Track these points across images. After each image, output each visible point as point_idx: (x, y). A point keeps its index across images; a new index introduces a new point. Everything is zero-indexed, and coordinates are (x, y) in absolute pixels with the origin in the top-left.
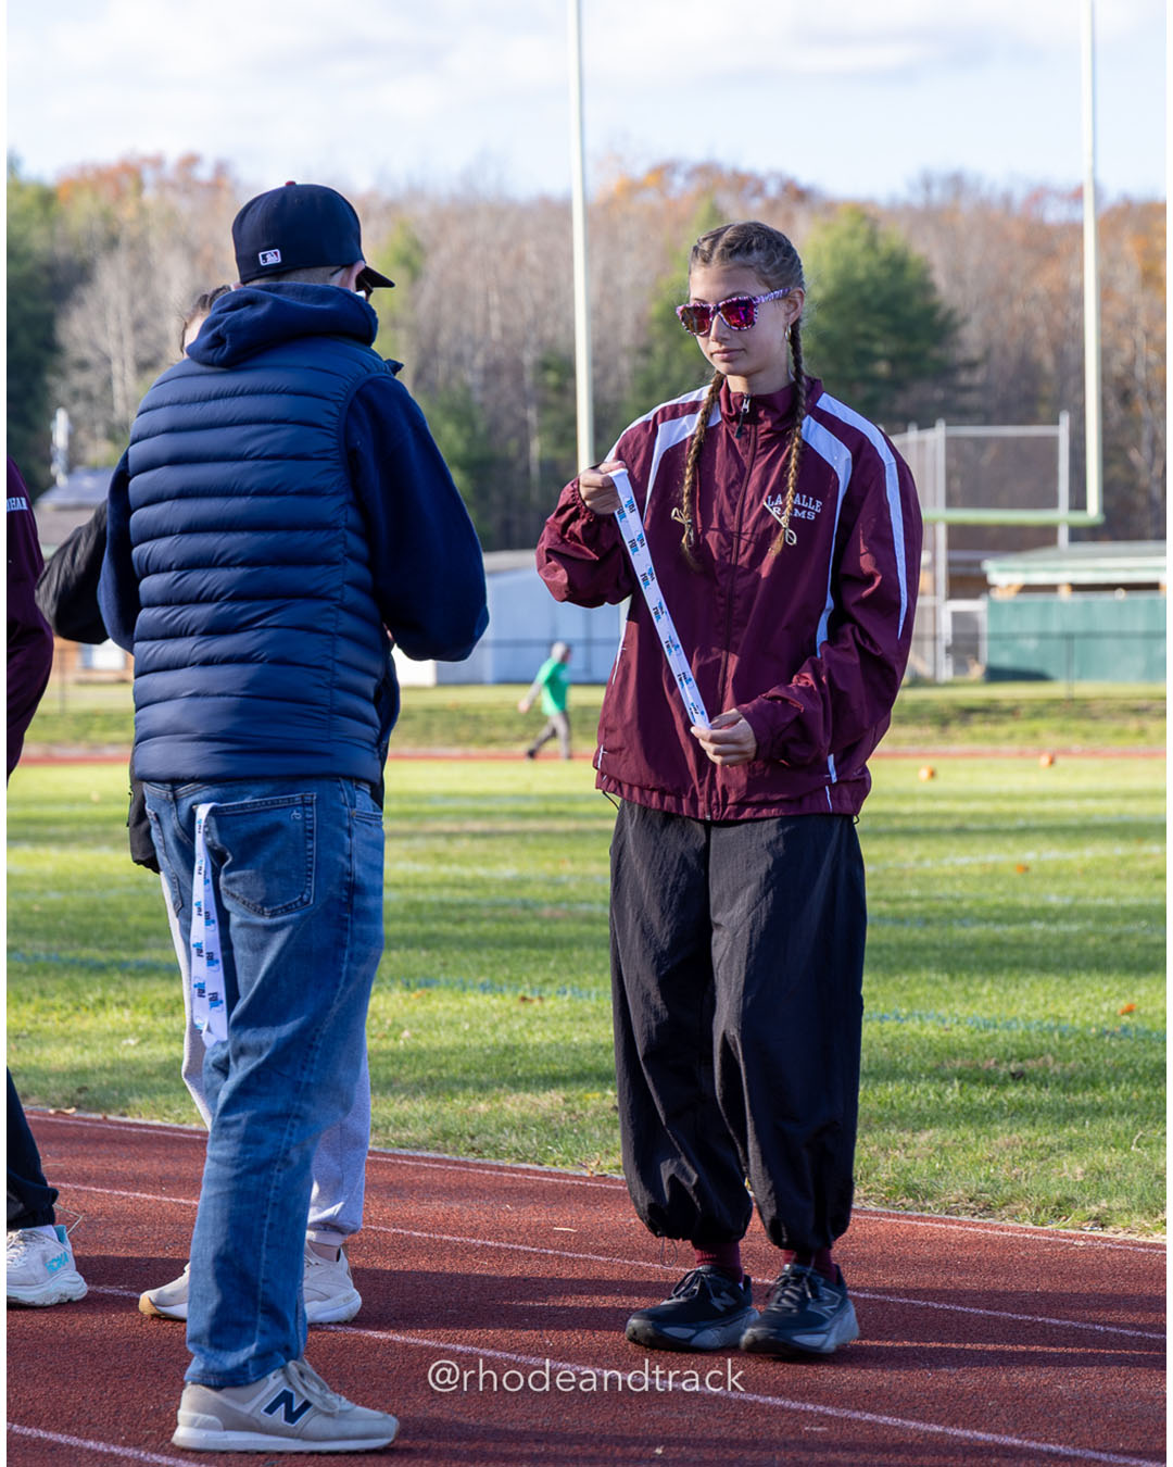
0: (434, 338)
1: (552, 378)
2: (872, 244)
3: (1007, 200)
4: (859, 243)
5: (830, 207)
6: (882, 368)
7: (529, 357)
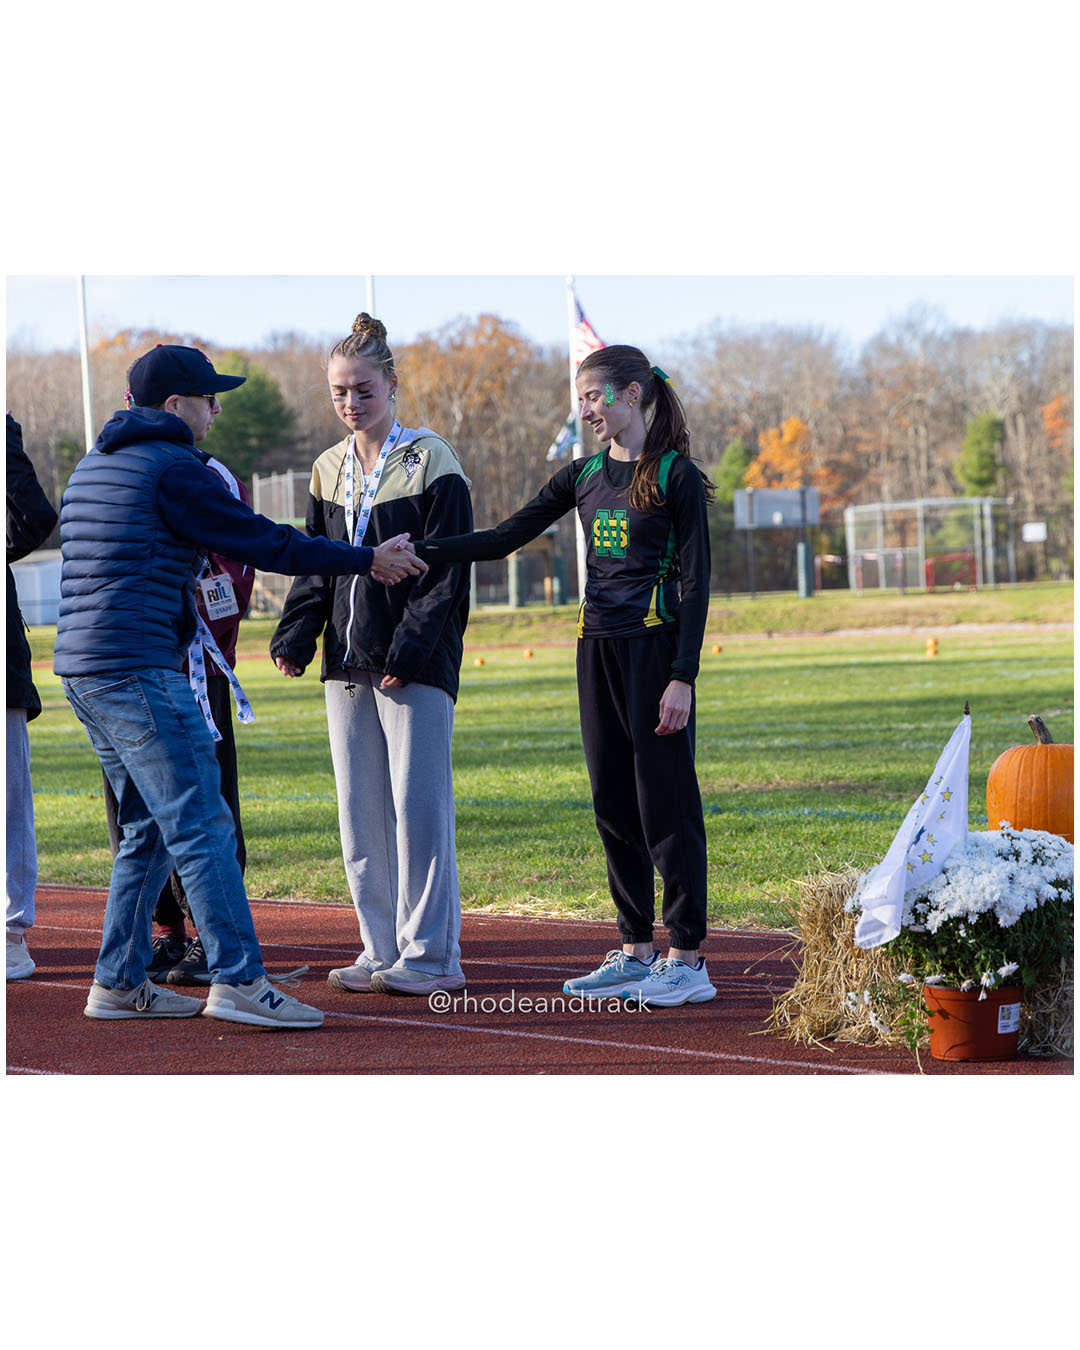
1: (66, 452)
6: (254, 442)
7: (52, 441)
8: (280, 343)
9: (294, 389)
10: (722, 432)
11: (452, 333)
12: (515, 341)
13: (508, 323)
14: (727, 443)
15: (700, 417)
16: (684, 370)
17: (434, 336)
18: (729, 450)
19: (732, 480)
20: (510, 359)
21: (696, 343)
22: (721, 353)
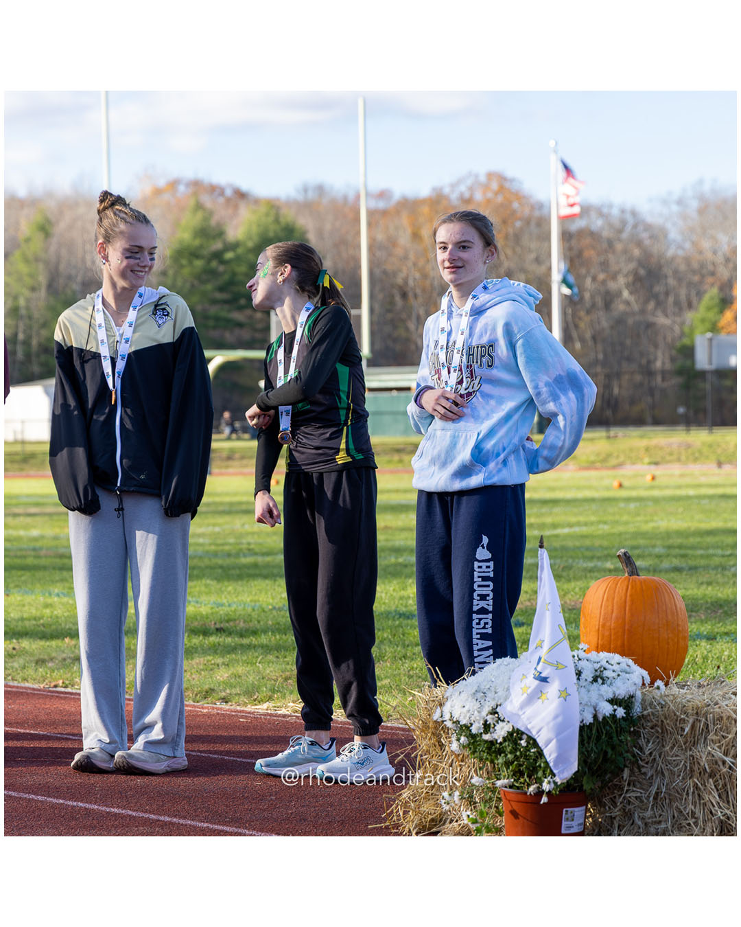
0: (57, 268)
2: (277, 220)
3: (345, 198)
4: (271, 219)
5: (257, 201)
8: (311, 195)
9: (320, 233)
10: (701, 282)
11: (463, 188)
12: (519, 196)
13: (512, 180)
14: (705, 292)
15: (683, 267)
16: (669, 226)
17: (447, 190)
18: (706, 299)
19: (708, 325)
20: (514, 212)
21: (680, 202)
22: (702, 211)
